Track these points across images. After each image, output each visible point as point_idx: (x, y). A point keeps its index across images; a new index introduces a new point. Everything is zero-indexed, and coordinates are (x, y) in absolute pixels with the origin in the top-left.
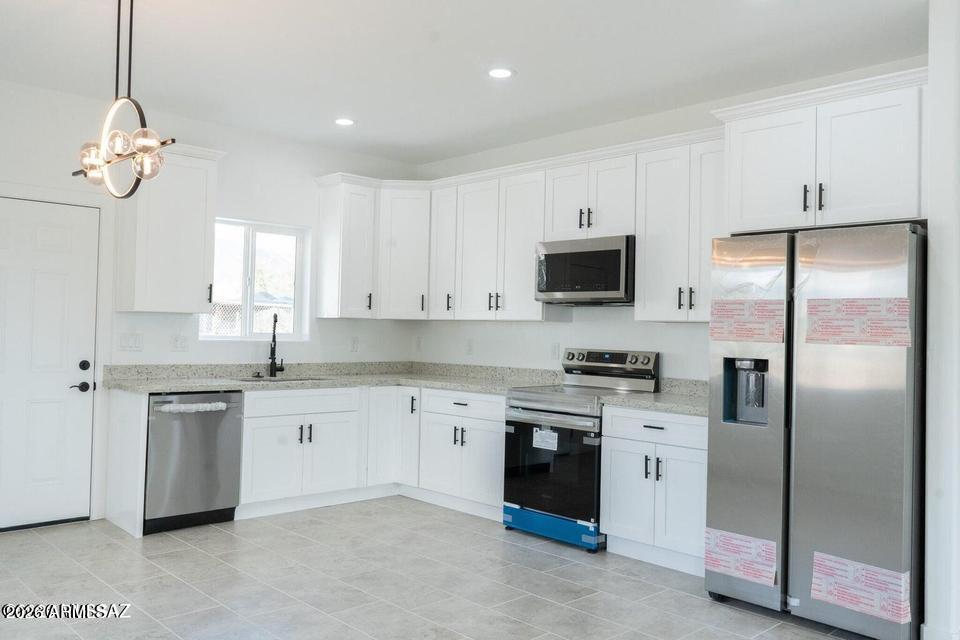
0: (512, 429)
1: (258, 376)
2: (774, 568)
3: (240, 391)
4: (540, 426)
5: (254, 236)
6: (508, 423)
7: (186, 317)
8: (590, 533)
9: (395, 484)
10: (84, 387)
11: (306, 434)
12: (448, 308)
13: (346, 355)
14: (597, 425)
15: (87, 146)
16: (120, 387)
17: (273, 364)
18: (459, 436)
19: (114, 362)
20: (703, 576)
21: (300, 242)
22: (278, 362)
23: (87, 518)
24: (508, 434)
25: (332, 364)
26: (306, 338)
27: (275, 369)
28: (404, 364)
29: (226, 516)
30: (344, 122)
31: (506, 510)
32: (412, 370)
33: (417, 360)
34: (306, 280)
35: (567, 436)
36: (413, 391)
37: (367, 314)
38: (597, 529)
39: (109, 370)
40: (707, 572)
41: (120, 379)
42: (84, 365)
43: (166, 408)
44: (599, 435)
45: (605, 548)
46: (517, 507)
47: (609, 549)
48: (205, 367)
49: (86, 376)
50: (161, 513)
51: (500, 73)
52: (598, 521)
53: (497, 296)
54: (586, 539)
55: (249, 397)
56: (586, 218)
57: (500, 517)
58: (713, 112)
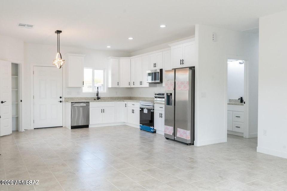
0: (141, 109)
1: (95, 100)
2: (172, 132)
3: (89, 102)
4: (145, 108)
5: (94, 71)
6: (140, 108)
7: (80, 88)
8: (152, 129)
9: (123, 122)
10: (61, 102)
11: (103, 111)
12: (134, 85)
13: (114, 95)
14: (153, 108)
15: (54, 60)
16: (67, 102)
17: (98, 97)
18: (133, 111)
19: (66, 97)
20: (164, 135)
21: (104, 71)
22: (99, 97)
23: (62, 127)
24: (140, 110)
25: (111, 97)
26: (106, 92)
27: (98, 98)
28: (128, 97)
29: (87, 126)
30: (109, 47)
31: (140, 126)
32: (130, 98)
33: (131, 96)
34: (105, 79)
35: (149, 110)
36: (126, 102)
37: (118, 86)
38: (153, 128)
39: (65, 98)
40: (165, 134)
41: (67, 100)
42: (61, 98)
43: (74, 105)
44: (154, 110)
45: (156, 132)
46: (142, 125)
47: (157, 132)
48: (84, 98)
49: (61, 100)
50: (75, 125)
51: (131, 39)
52: (154, 127)
53: (141, 82)
54: (152, 130)
55: (91, 103)
56: (155, 65)
57: (139, 127)
58: (168, 45)
